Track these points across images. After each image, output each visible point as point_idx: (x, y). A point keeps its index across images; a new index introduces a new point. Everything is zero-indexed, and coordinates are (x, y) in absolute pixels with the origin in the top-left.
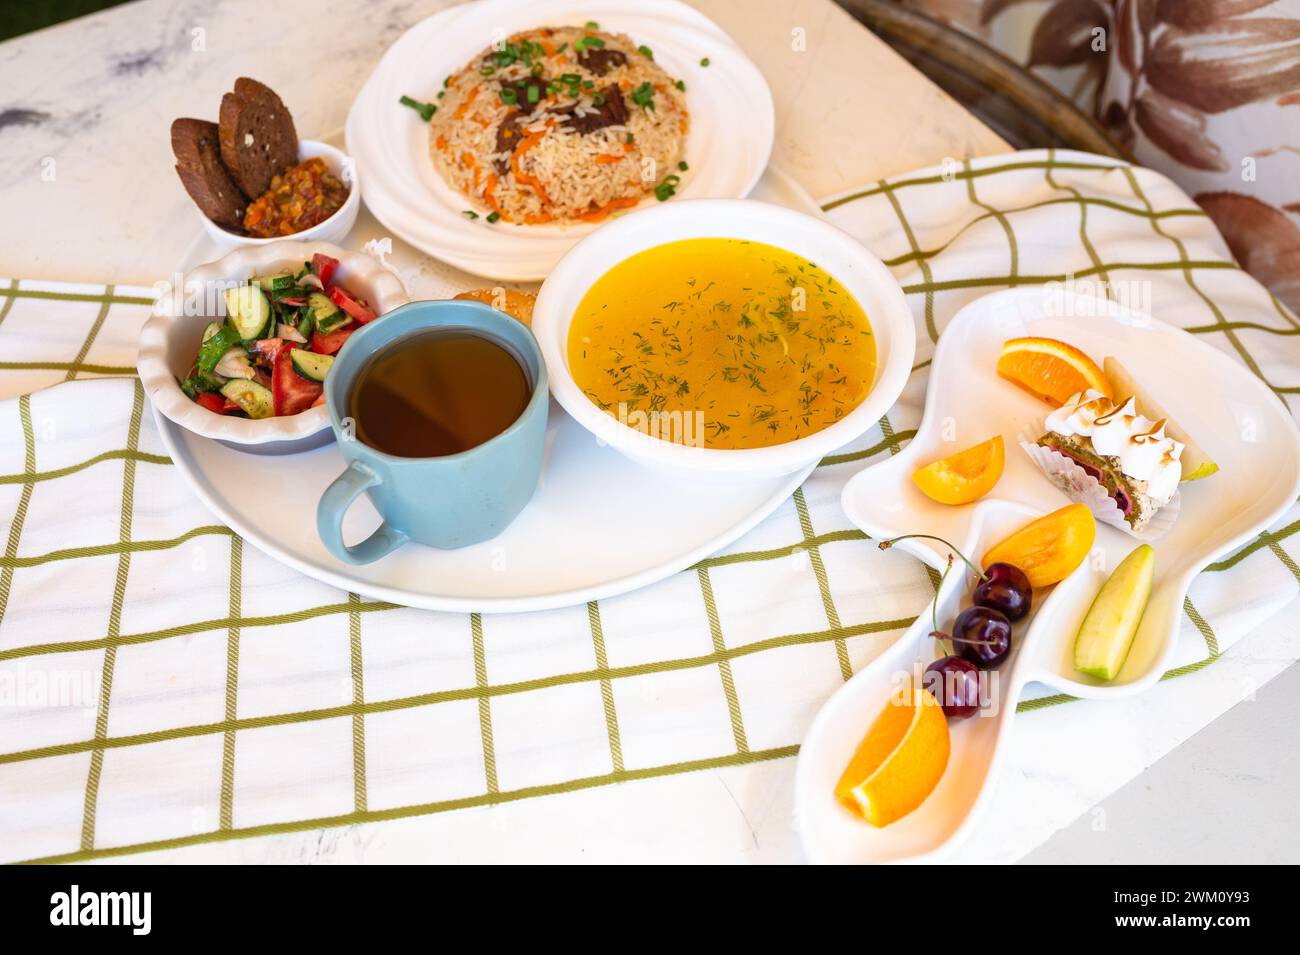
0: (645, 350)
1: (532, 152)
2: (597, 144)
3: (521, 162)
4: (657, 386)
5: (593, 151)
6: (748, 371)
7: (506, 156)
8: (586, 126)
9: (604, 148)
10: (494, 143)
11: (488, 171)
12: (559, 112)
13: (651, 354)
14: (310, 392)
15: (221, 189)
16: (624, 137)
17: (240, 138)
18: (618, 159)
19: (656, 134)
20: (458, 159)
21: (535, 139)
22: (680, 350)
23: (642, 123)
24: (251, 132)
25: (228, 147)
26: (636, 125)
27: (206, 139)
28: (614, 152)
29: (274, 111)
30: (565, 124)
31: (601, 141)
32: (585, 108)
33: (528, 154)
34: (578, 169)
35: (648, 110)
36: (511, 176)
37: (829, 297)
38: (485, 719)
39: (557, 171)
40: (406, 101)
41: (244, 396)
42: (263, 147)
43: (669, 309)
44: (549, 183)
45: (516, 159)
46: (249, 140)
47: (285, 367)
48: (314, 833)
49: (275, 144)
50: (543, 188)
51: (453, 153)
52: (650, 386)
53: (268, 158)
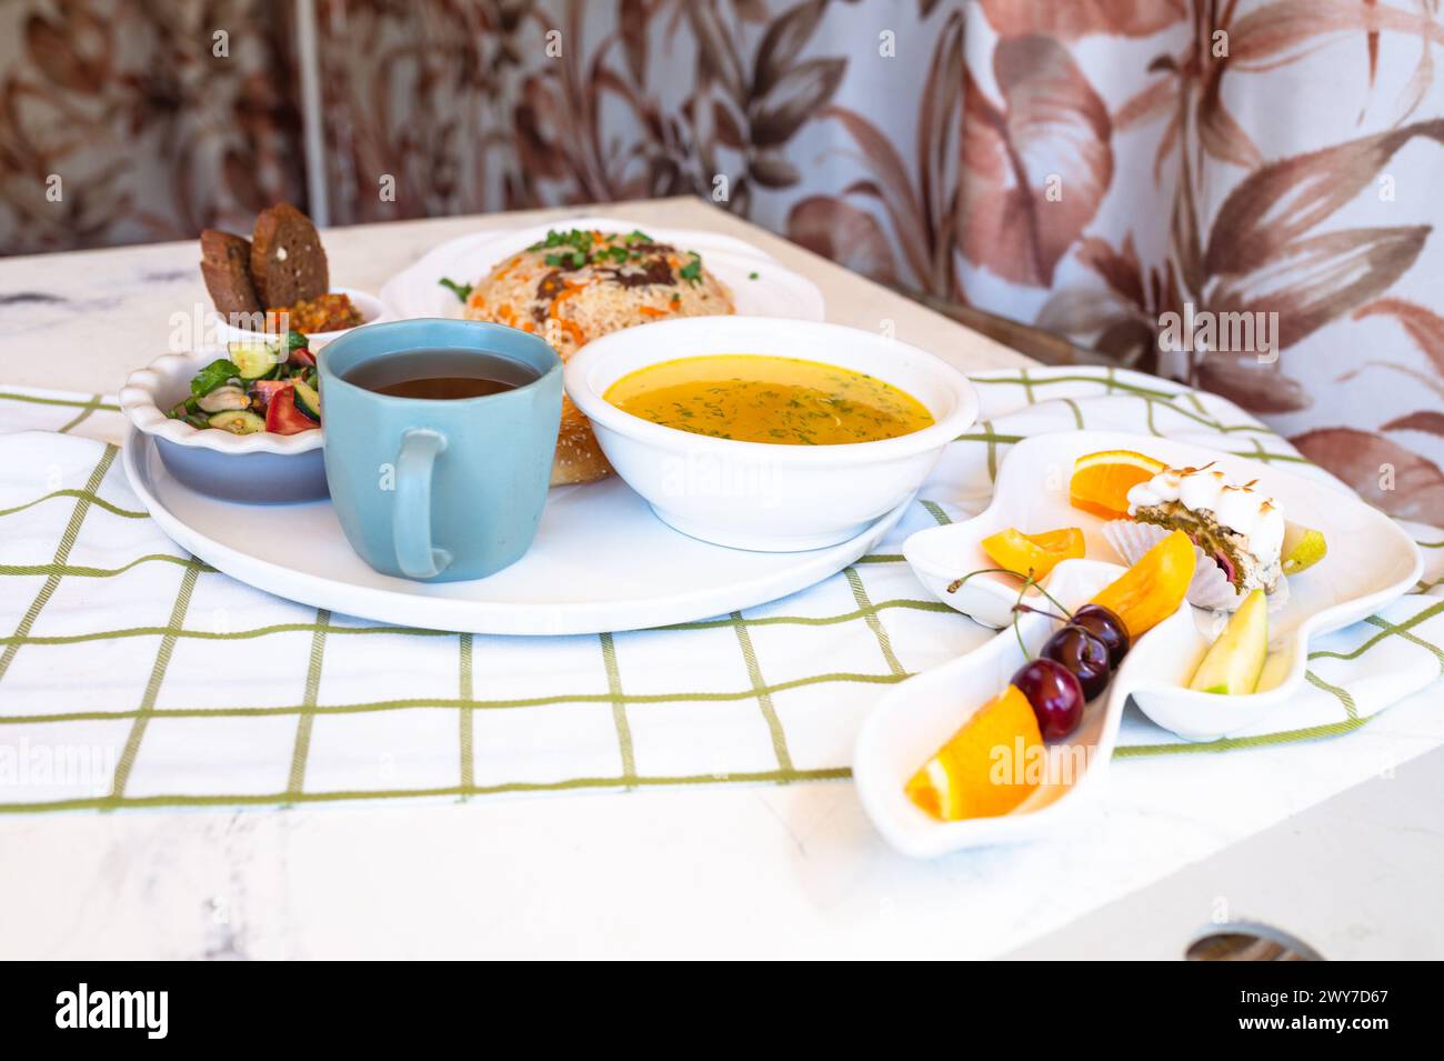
0: (684, 414)
1: (573, 299)
2: (641, 297)
3: (561, 308)
5: (638, 301)
6: (796, 433)
7: (545, 303)
8: (631, 282)
9: (648, 301)
10: (534, 293)
11: (524, 318)
12: (605, 272)
13: (691, 416)
15: (244, 294)
16: (669, 295)
17: (272, 248)
18: (662, 314)
20: (494, 312)
21: (578, 289)
22: (722, 415)
23: (689, 290)
24: (286, 248)
25: (259, 255)
26: (682, 290)
27: (237, 248)
28: (658, 306)
29: (311, 244)
30: (610, 280)
31: (646, 295)
32: (632, 271)
33: (569, 301)
34: (619, 316)
35: (695, 282)
36: (549, 323)
37: (885, 396)
39: (598, 317)
40: (446, 282)
41: (234, 421)
42: (294, 271)
43: (713, 392)
44: (588, 329)
45: (556, 307)
46: (282, 254)
47: (285, 401)
49: (305, 274)
50: (581, 333)
51: (490, 308)
53: (296, 284)
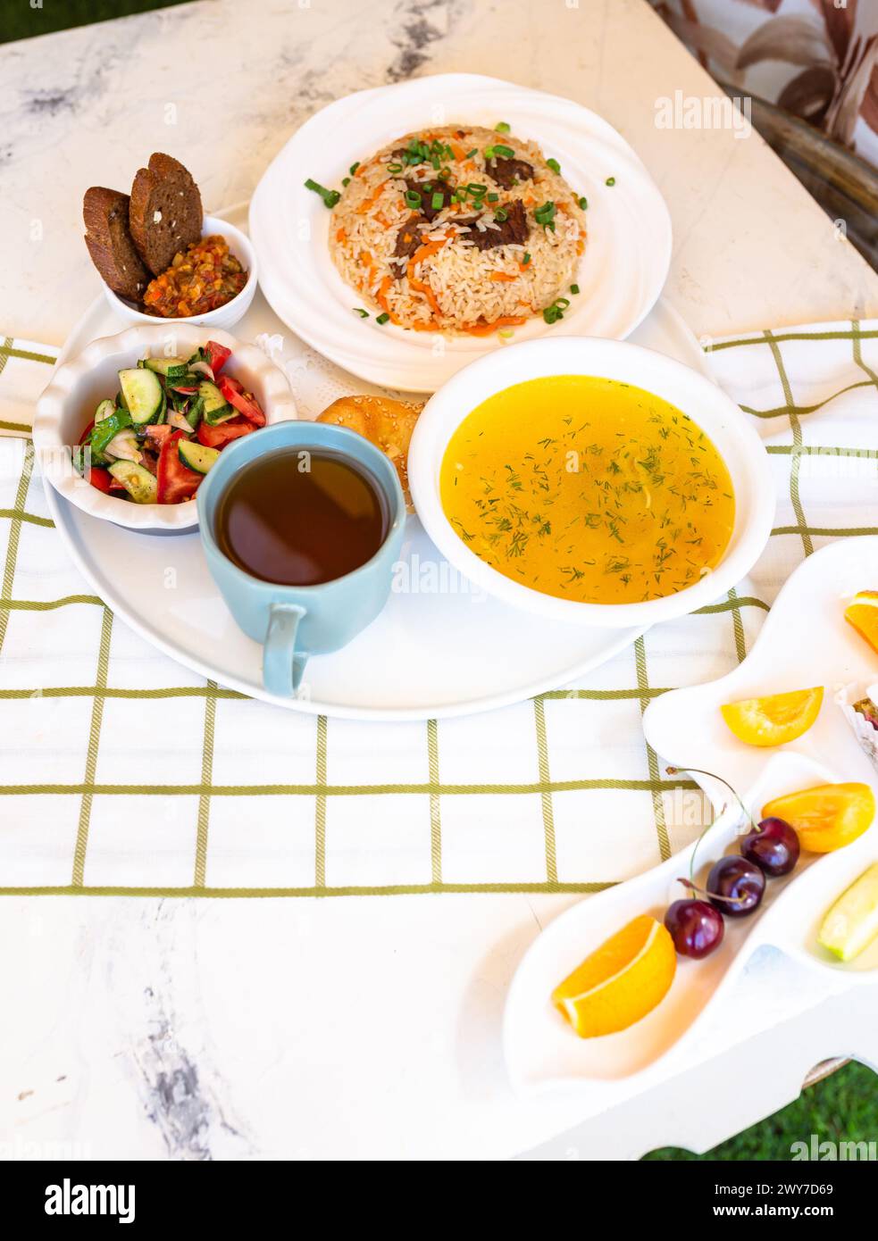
0: (514, 485)
1: (429, 261)
2: (493, 261)
3: (418, 268)
4: (521, 523)
5: (490, 267)
6: (609, 520)
7: (404, 260)
8: (484, 241)
9: (500, 266)
10: (393, 246)
11: (384, 272)
12: (460, 223)
13: (520, 489)
14: (191, 482)
15: (126, 262)
16: (521, 256)
17: (149, 214)
18: (512, 278)
19: (553, 256)
20: (356, 256)
21: (434, 248)
22: (548, 489)
23: (540, 244)
24: (160, 209)
25: (137, 222)
26: (533, 245)
27: (116, 211)
28: (509, 271)
29: (184, 188)
30: (465, 236)
31: (498, 258)
32: (487, 223)
33: (426, 262)
34: (471, 283)
35: (548, 231)
36: (406, 281)
37: (698, 454)
38: (320, 817)
39: (451, 283)
40: (311, 185)
41: (130, 478)
42: (170, 224)
43: (543, 445)
44: (441, 294)
45: (413, 265)
46: (158, 217)
47: (171, 455)
48: (155, 900)
49: (182, 220)
50: (435, 298)
51: (351, 249)
52: (514, 522)
53: (173, 233)
